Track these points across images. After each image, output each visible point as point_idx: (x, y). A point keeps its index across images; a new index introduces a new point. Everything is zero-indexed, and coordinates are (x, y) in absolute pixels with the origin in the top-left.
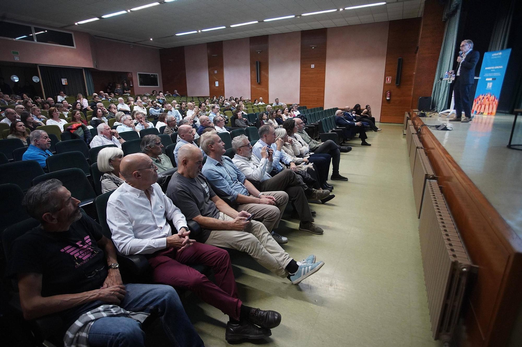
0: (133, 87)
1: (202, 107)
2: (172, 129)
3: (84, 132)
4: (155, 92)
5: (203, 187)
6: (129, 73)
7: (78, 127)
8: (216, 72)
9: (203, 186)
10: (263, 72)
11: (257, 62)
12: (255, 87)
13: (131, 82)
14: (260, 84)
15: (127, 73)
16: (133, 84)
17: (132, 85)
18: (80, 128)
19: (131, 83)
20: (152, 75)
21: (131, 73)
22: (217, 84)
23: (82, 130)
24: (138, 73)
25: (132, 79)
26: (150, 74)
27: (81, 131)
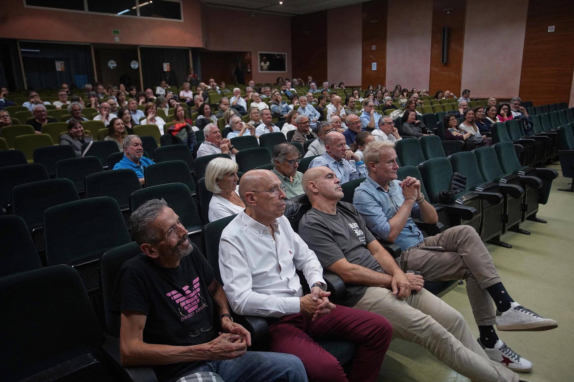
0: (251, 72)
1: (349, 102)
2: (304, 136)
3: (188, 134)
4: (281, 79)
5: (352, 227)
6: (247, 52)
7: (181, 128)
8: (374, 48)
9: (350, 226)
10: (453, 46)
11: (444, 28)
12: (437, 70)
13: (249, 65)
14: (446, 65)
15: (244, 53)
16: (251, 68)
17: (249, 70)
18: (184, 130)
19: (249, 67)
20: (278, 55)
21: (250, 53)
22: (374, 66)
23: (186, 132)
24: (259, 52)
25: (250, 61)
26: (276, 53)
27: (185, 134)
